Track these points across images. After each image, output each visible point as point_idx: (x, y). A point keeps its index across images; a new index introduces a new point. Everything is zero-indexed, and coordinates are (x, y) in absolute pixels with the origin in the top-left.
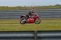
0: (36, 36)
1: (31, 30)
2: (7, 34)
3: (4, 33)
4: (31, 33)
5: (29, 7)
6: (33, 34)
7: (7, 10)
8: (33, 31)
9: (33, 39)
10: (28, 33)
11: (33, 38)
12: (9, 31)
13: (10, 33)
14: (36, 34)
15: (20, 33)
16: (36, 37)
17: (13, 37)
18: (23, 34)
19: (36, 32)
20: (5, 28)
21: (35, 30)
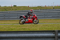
0: (57, 35)
1: (52, 30)
2: (28, 33)
3: (25, 33)
4: (52, 33)
5: (50, 7)
6: (54, 34)
7: (28, 9)
8: (54, 31)
9: (53, 39)
10: (49, 33)
11: (54, 37)
12: (30, 30)
13: (31, 33)
14: (56, 33)
15: (41, 33)
16: (56, 37)
17: (34, 36)
18: (44, 33)
19: (56, 32)
20: (26, 28)
21: (56, 30)
